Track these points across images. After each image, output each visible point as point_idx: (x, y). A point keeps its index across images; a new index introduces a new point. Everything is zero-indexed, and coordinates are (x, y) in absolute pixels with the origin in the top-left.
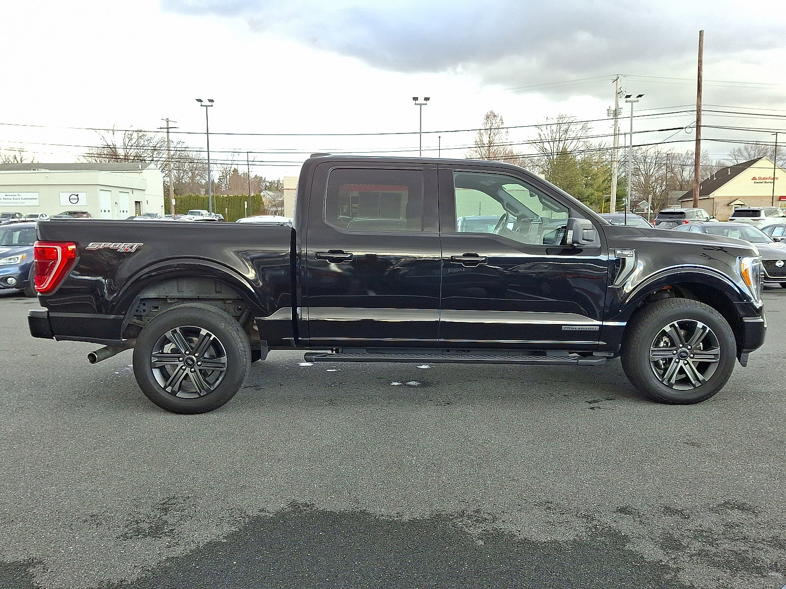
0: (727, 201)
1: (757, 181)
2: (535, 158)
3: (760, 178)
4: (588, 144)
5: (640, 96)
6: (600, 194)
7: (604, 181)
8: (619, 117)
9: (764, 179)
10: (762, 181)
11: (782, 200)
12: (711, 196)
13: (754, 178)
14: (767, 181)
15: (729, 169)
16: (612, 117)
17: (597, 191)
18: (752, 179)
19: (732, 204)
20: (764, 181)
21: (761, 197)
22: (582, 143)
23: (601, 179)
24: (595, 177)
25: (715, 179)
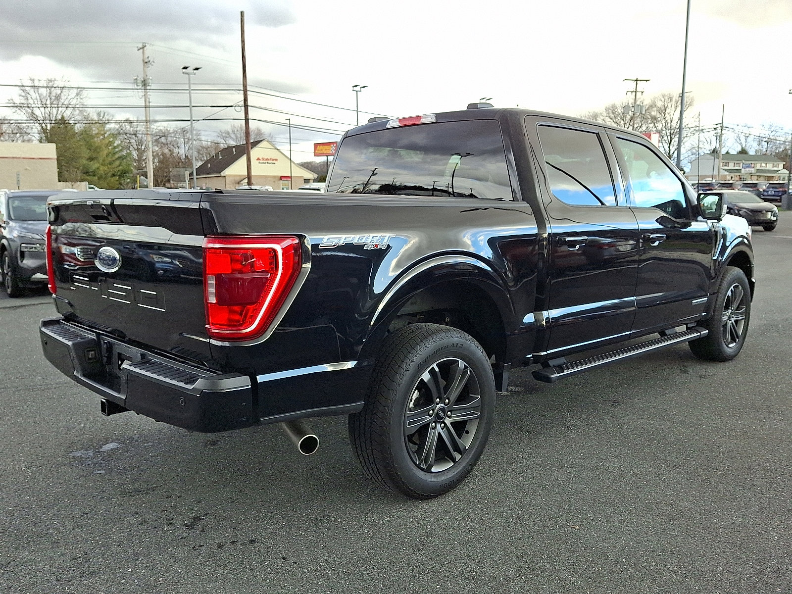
0: (238, 179)
1: (261, 161)
2: (24, 125)
3: (263, 159)
4: (85, 114)
5: (197, 69)
6: (105, 168)
7: (107, 155)
8: (148, 88)
9: (267, 159)
10: (265, 162)
11: (282, 179)
12: (223, 174)
13: (258, 159)
14: (269, 162)
15: (234, 149)
16: (140, 87)
17: (102, 165)
18: (257, 160)
19: (242, 182)
20: (267, 161)
21: (266, 177)
22: (77, 112)
23: (105, 152)
24: (97, 149)
25: (220, 158)
